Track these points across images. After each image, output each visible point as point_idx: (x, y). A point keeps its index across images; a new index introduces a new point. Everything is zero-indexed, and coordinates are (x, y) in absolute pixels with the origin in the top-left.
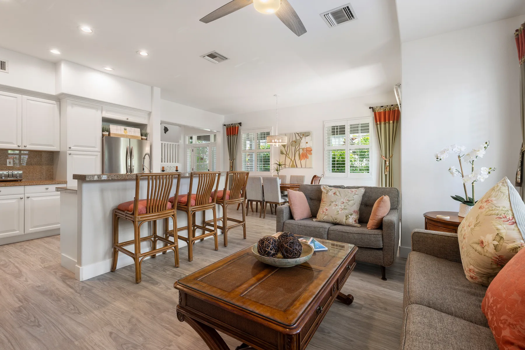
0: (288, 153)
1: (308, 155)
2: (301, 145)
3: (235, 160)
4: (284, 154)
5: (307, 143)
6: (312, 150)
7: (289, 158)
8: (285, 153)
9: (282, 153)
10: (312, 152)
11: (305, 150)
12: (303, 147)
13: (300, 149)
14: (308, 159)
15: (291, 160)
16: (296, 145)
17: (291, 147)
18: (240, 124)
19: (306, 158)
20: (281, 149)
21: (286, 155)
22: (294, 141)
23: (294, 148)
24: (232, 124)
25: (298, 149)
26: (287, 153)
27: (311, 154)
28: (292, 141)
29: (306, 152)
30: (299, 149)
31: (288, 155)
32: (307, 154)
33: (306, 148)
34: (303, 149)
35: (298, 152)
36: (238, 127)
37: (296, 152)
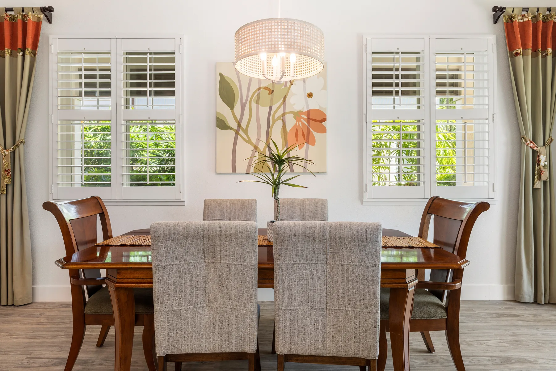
0: (244, 125)
1: (315, 133)
2: (291, 100)
3: (21, 146)
4: (231, 129)
5: (310, 95)
6: (324, 120)
7: (249, 142)
8: (234, 125)
9: (221, 124)
10: (326, 124)
11: (304, 119)
12: (297, 108)
13: (286, 115)
14: (313, 144)
15: (256, 148)
16: (272, 99)
17: (254, 105)
18: (47, 11)
19: (308, 142)
20: (217, 113)
21: (237, 133)
22: (266, 88)
23: (264, 111)
24: (11, 10)
25: (280, 112)
26: (239, 125)
27: (324, 130)
28: (259, 89)
29: (309, 123)
30: (284, 114)
31: (246, 132)
32: (309, 132)
33: (308, 112)
34: (297, 115)
35: (279, 124)
36: (38, 25)
37: (274, 121)
